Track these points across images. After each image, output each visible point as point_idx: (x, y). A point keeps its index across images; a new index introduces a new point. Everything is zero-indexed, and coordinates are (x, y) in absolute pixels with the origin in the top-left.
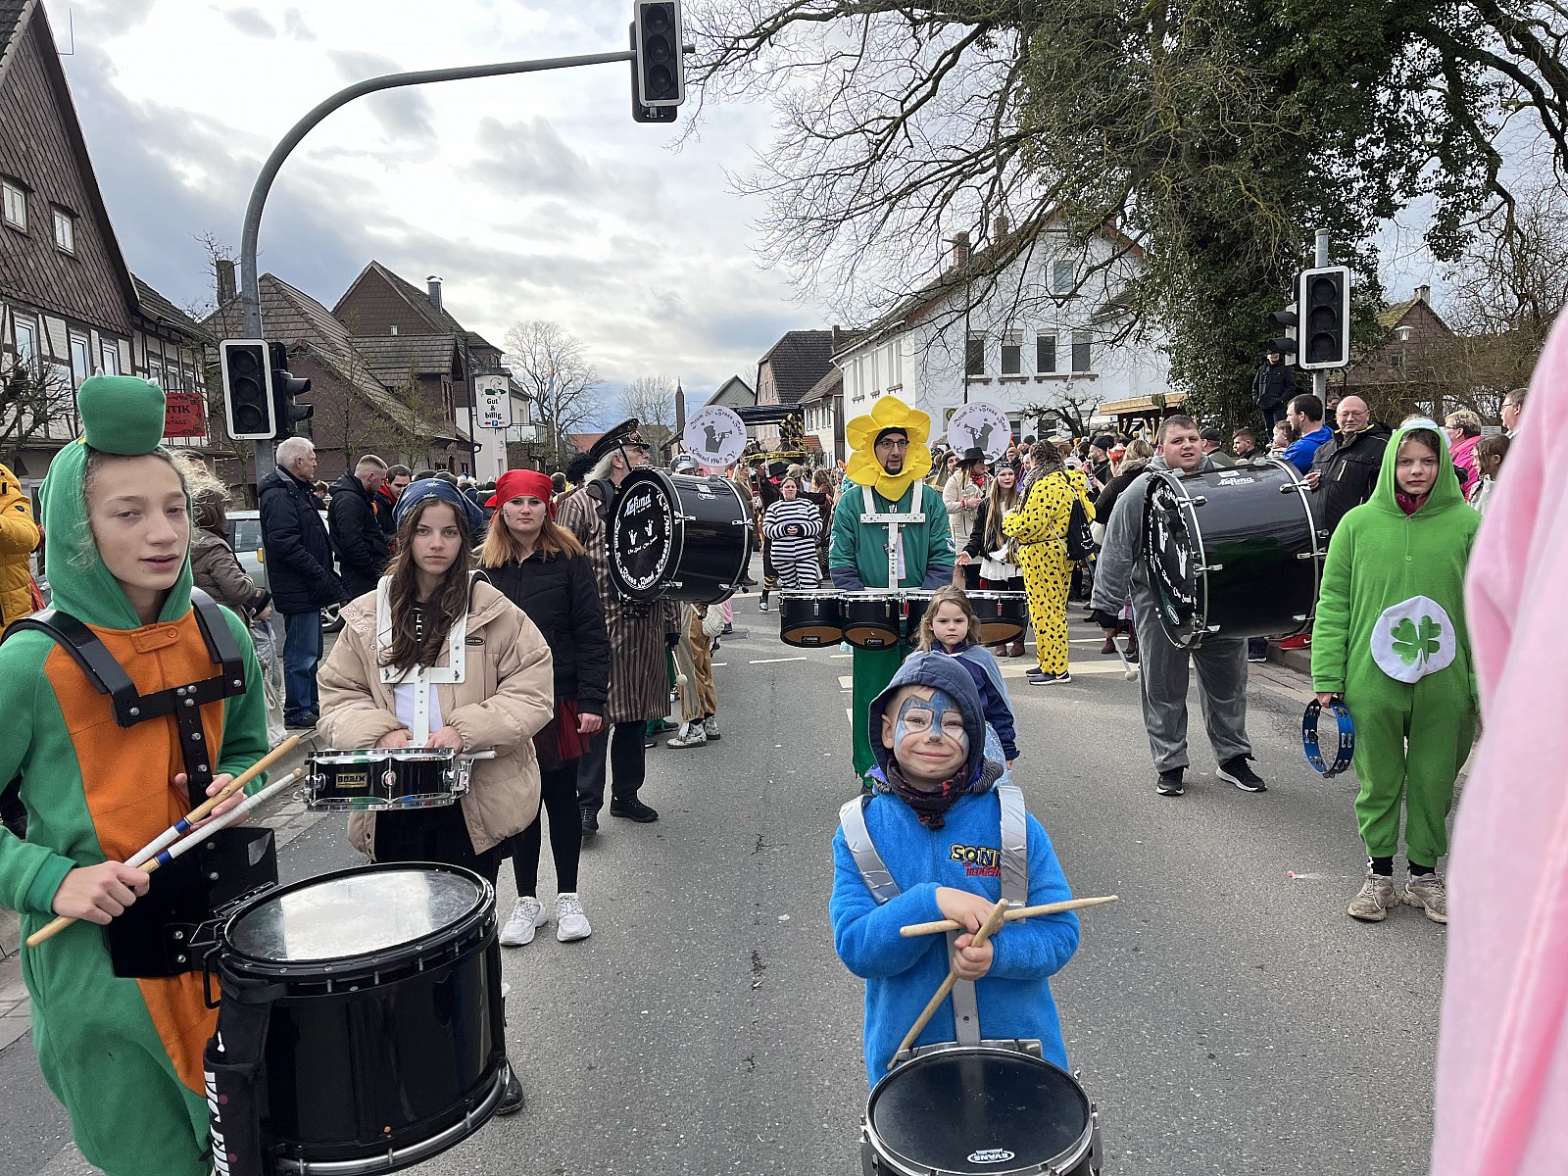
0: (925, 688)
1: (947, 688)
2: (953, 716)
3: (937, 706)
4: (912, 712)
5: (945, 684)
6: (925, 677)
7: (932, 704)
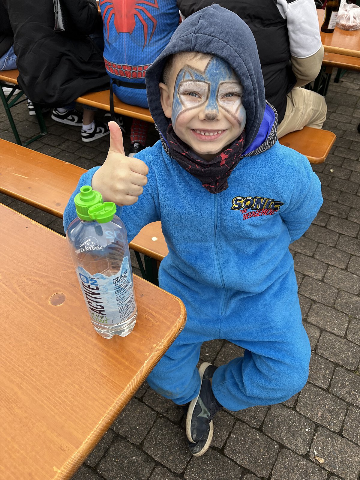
0: (200, 56)
1: (224, 54)
2: (231, 86)
3: (214, 78)
4: (187, 85)
5: (222, 49)
6: (199, 41)
7: (207, 76)
